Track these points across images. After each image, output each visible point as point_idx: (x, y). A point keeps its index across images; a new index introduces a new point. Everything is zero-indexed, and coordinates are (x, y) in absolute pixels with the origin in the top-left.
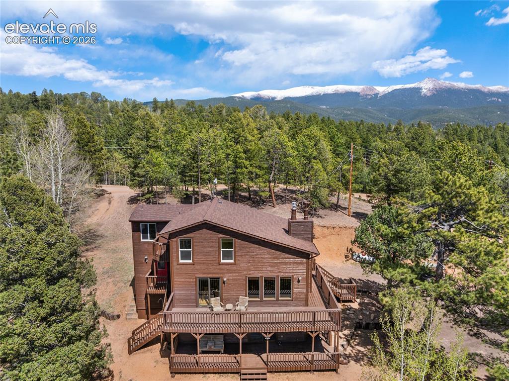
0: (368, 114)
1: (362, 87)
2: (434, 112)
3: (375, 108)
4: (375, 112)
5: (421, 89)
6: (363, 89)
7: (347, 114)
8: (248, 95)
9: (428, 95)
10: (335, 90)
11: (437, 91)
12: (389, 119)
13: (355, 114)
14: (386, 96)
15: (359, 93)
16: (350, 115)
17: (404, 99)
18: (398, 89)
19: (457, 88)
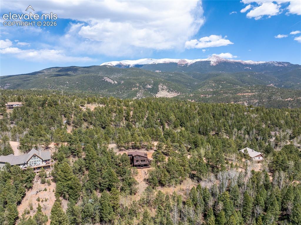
0: (182, 76)
1: (179, 60)
2: (217, 75)
3: (186, 72)
4: (186, 75)
5: (210, 61)
6: (179, 61)
7: (170, 76)
8: (114, 63)
9: (214, 65)
10: (164, 62)
11: (219, 63)
12: (193, 79)
13: (175, 76)
14: (192, 65)
15: (177, 63)
16: (172, 77)
17: (202, 67)
18: (198, 62)
19: (229, 61)
